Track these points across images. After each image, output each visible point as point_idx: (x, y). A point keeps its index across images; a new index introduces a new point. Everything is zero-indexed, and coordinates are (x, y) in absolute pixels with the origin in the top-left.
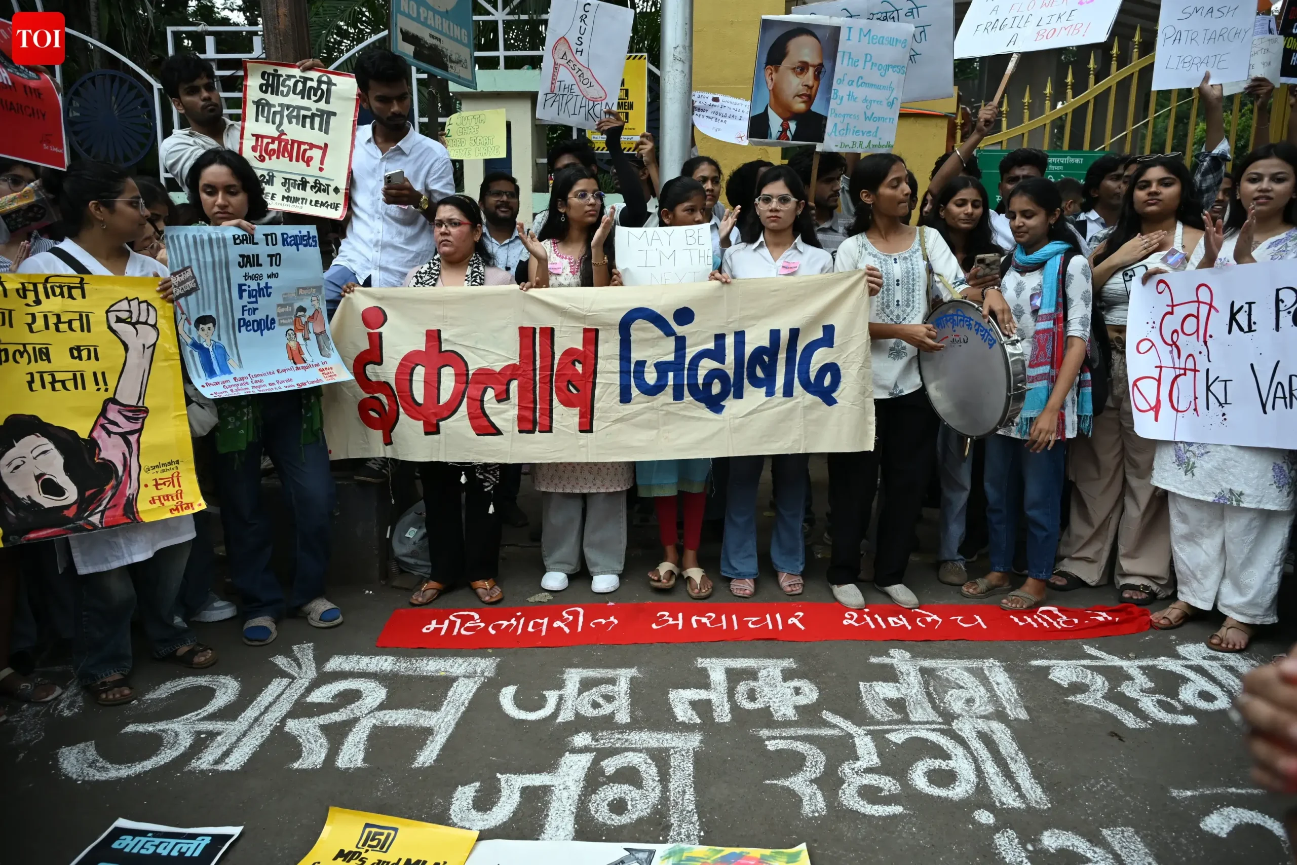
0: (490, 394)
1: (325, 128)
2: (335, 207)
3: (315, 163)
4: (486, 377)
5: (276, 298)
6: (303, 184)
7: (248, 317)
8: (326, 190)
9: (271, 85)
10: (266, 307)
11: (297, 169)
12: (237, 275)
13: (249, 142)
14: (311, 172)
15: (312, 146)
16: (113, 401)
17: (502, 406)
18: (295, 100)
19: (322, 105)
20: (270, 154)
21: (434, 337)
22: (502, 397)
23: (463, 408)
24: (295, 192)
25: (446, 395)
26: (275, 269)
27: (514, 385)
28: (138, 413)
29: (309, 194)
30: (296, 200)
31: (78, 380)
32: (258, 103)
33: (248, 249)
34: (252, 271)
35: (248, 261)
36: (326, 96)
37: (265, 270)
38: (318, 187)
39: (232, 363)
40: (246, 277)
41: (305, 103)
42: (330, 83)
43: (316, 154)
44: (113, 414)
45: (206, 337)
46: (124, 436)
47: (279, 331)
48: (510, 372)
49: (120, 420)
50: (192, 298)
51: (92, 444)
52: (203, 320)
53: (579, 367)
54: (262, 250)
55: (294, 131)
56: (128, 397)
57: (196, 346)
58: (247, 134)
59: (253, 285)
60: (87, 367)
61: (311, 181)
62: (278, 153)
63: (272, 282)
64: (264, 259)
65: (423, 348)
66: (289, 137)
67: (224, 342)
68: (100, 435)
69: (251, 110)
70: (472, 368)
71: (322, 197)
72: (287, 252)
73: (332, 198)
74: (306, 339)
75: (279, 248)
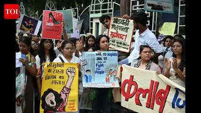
0: (141, 95)
1: (127, 31)
2: (127, 49)
3: (124, 39)
4: (141, 90)
5: (105, 67)
6: (121, 43)
7: (98, 71)
8: (126, 45)
9: (116, 21)
10: (102, 69)
11: (120, 40)
12: (96, 62)
13: (110, 33)
14: (123, 41)
15: (123, 35)
16: (65, 87)
17: (143, 99)
18: (121, 25)
19: (126, 26)
20: (114, 36)
21: (132, 77)
22: (144, 97)
23: (134, 97)
24: (119, 45)
25: (131, 92)
26: (105, 61)
27: (147, 94)
28: (69, 90)
29: (122, 45)
30: (119, 46)
31: (60, 82)
32: (112, 25)
33: (99, 56)
34: (99, 61)
35: (98, 59)
36: (128, 24)
37: (103, 61)
38: (124, 44)
39: (92, 80)
40: (98, 62)
41: (123, 26)
42: (129, 21)
43: (124, 37)
44: (65, 89)
45: (88, 74)
46: (66, 94)
47: (105, 74)
48: (147, 91)
49: (66, 91)
50: (86, 66)
51: (60, 95)
52: (87, 71)
53: (163, 95)
54: (102, 57)
55: (120, 32)
56: (68, 86)
57: (85, 76)
58: (110, 32)
59: (100, 64)
60: (62, 80)
61: (123, 43)
62: (116, 37)
63: (104, 63)
64: (103, 58)
65: (129, 79)
66: (119, 33)
67: (92, 75)
68: (62, 93)
69: (111, 26)
70: (139, 87)
71: (125, 46)
72: (109, 57)
73: (127, 47)
74: (111, 76)
75: (107, 56)
